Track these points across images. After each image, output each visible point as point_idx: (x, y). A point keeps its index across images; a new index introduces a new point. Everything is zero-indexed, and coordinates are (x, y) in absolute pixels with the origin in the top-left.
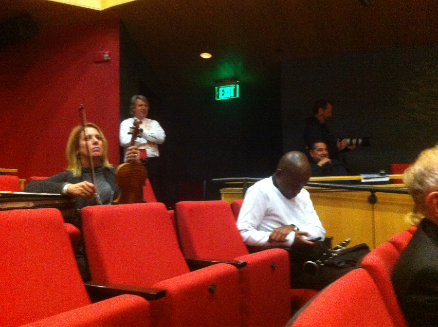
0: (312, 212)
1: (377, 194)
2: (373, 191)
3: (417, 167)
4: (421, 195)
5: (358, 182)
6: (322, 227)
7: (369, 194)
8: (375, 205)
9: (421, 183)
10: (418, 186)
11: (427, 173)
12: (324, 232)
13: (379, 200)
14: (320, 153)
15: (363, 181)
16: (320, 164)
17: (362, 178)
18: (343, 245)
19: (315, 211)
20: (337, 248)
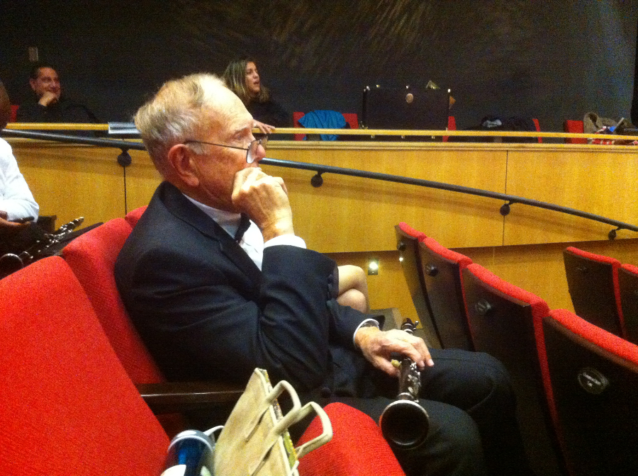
0: (17, 177)
1: (130, 152)
2: (125, 148)
3: (157, 106)
4: (160, 147)
5: (104, 133)
6: (33, 200)
7: (119, 151)
8: (127, 169)
9: (162, 130)
10: (156, 134)
11: (169, 116)
12: (38, 208)
13: (134, 161)
14: (46, 85)
15: (110, 132)
16: (44, 102)
17: (110, 128)
18: (70, 227)
19: (22, 175)
20: (60, 231)
